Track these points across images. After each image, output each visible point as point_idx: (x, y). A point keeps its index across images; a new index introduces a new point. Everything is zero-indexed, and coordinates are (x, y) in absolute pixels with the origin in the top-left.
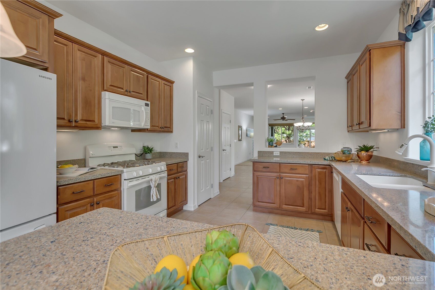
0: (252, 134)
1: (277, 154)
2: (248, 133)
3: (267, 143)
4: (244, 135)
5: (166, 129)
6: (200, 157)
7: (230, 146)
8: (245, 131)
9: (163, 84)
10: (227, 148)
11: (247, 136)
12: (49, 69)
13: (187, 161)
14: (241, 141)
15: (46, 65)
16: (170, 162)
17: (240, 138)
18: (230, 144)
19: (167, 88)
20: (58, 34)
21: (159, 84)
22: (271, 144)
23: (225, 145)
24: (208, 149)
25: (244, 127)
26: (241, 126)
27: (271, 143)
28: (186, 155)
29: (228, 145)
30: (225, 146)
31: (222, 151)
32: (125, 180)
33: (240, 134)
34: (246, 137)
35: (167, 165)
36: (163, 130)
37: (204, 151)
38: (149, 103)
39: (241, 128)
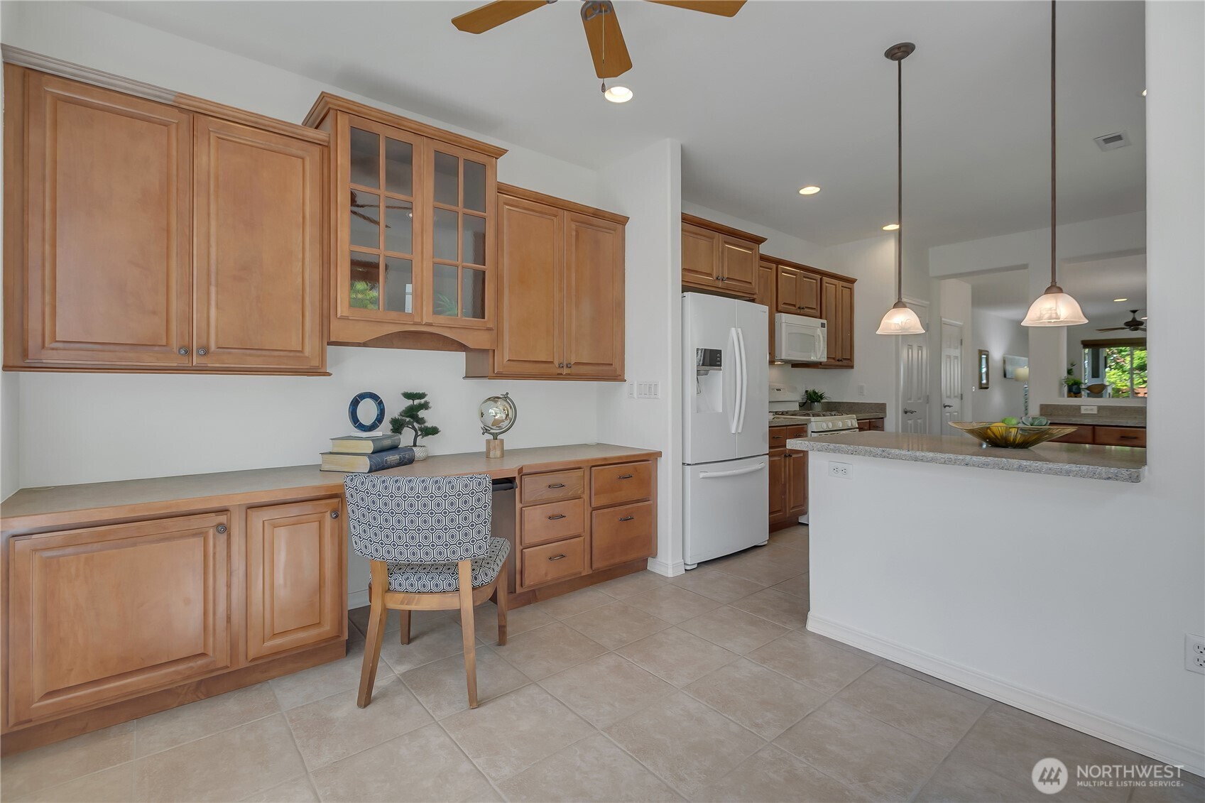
0: (1024, 371)
1: (1092, 410)
2: (1009, 368)
3: (1066, 389)
4: (996, 375)
5: (845, 363)
6: (906, 412)
7: (962, 399)
8: (1000, 364)
9: (841, 288)
10: (955, 403)
11: (1005, 376)
12: (757, 300)
13: (882, 418)
14: (987, 388)
15: (755, 296)
16: (862, 416)
17: (984, 381)
18: (960, 393)
19: (846, 292)
20: (763, 258)
21: (836, 288)
22: (1074, 389)
23: (948, 393)
24: (920, 399)
25: (997, 352)
26: (988, 352)
27: (1075, 387)
28: (882, 407)
29: (955, 397)
30: (949, 397)
31: (943, 408)
32: (812, 432)
33: (984, 370)
34: (1004, 379)
35: (858, 420)
36: (840, 363)
37: (912, 401)
38: (825, 321)
39: (987, 356)
